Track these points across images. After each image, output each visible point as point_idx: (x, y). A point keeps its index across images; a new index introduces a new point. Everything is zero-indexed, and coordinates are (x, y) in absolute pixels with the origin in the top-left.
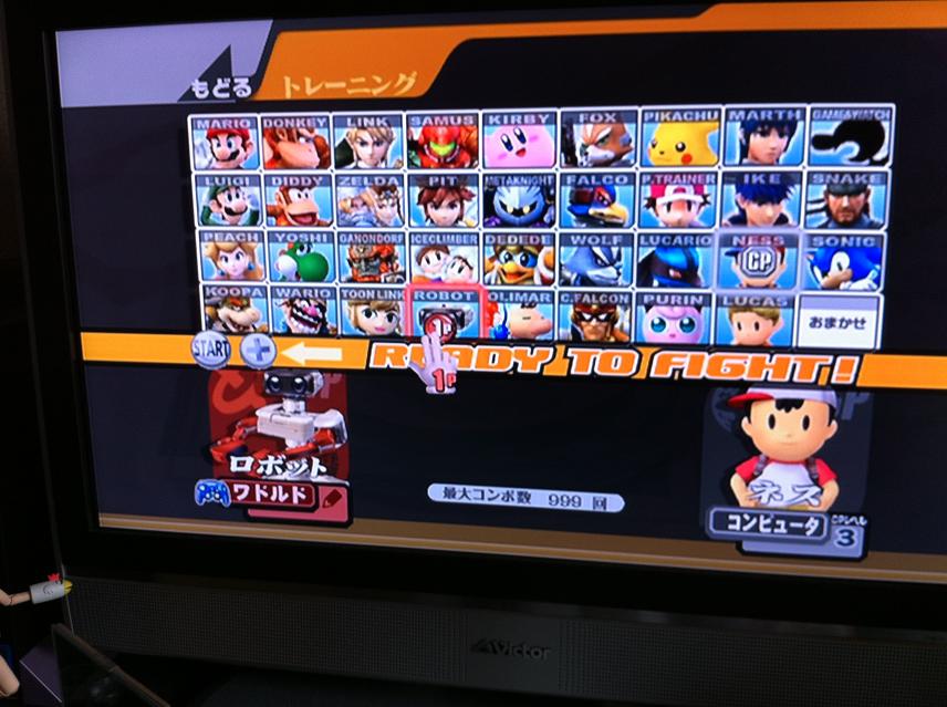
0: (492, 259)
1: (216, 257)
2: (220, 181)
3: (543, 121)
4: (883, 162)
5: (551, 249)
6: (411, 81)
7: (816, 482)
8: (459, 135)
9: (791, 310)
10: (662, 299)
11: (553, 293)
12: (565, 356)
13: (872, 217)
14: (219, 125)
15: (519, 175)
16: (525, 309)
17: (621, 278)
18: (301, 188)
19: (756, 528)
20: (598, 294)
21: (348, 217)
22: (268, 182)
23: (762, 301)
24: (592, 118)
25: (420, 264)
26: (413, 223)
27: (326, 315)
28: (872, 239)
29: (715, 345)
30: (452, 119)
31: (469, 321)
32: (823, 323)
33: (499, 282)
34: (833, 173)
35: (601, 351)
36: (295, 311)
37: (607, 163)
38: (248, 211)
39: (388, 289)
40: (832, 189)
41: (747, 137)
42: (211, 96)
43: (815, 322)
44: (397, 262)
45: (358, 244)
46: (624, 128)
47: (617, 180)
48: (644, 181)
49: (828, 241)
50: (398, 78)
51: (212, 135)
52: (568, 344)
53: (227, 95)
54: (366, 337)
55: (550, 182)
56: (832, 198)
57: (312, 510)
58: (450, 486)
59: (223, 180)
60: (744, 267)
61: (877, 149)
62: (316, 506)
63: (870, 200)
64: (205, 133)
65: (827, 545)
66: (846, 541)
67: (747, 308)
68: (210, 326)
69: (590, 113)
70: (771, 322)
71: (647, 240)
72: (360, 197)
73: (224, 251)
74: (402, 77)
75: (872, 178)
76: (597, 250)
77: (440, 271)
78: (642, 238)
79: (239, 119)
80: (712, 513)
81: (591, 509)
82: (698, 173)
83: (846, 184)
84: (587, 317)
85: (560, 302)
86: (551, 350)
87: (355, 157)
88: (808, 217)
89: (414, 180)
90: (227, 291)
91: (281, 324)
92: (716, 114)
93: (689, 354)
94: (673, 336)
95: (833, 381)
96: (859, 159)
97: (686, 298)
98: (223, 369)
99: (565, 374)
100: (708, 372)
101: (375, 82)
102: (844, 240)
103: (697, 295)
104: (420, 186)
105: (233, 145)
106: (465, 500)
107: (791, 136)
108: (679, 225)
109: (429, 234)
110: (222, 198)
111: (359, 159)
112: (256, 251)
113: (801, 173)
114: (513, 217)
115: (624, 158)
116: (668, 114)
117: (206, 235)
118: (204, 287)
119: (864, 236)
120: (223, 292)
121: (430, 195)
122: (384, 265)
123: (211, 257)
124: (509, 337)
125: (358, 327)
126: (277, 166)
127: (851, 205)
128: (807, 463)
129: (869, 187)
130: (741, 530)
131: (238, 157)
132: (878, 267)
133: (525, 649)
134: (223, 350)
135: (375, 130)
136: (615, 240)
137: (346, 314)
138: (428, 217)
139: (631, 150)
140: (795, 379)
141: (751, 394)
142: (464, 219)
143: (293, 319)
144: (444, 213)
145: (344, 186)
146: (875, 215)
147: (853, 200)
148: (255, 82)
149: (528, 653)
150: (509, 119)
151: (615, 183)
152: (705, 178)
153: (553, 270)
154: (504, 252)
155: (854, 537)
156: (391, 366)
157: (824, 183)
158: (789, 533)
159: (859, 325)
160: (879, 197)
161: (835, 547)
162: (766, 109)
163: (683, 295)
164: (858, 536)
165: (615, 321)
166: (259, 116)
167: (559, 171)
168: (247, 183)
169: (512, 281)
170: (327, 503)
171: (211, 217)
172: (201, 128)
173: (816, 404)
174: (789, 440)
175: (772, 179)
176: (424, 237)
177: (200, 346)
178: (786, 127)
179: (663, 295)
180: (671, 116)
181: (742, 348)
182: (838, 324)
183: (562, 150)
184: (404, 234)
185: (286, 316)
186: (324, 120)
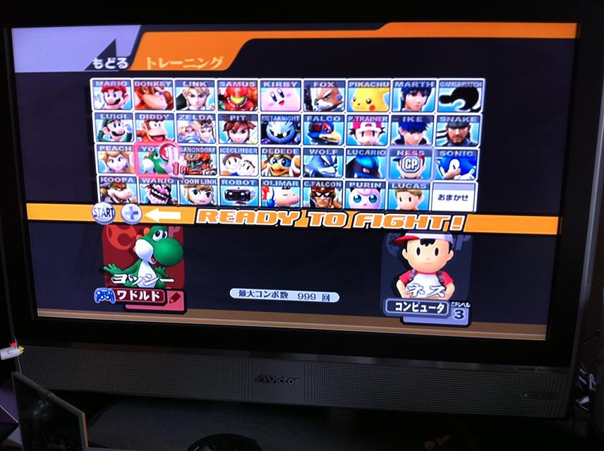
0: (266, 162)
1: (106, 160)
2: (109, 116)
3: (294, 85)
4: (478, 110)
5: (299, 156)
6: (220, 62)
7: (442, 284)
8: (247, 93)
9: (428, 191)
10: (359, 185)
11: (300, 181)
12: (307, 216)
13: (472, 140)
14: (108, 85)
15: (281, 115)
16: (284, 190)
17: (337, 172)
18: (157, 121)
19: (410, 310)
20: (325, 182)
21: (183, 137)
22: (137, 118)
23: (413, 186)
24: (321, 85)
25: (225, 164)
26: (221, 141)
27: (171, 193)
28: (472, 152)
29: (388, 210)
30: (243, 83)
31: (253, 197)
32: (445, 197)
33: (270, 175)
34: (451, 116)
35: (326, 213)
36: (153, 191)
37: (329, 110)
38: (126, 134)
39: (207, 179)
40: (450, 125)
41: (405, 96)
42: (104, 68)
43: (441, 197)
44: (212, 163)
45: (189, 153)
46: (338, 90)
47: (335, 119)
48: (349, 120)
49: (448, 153)
50: (212, 60)
51: (105, 90)
52: (308, 209)
53: (113, 67)
54: (194, 206)
55: (298, 120)
56: (450, 130)
57: (163, 305)
58: (242, 290)
59: (111, 115)
60: (403, 167)
61: (474, 103)
62: (166, 302)
63: (471, 131)
64: (101, 89)
65: (449, 318)
66: (459, 316)
67: (405, 190)
68: (103, 199)
69: (320, 81)
70: (417, 197)
71: (351, 152)
72: (190, 127)
73: (112, 156)
74: (215, 59)
75: (472, 118)
76: (324, 158)
77: (236, 168)
78: (348, 151)
79: (121, 81)
80: (387, 302)
81: (321, 301)
82: (378, 116)
83: (458, 122)
84: (319, 194)
85: (304, 186)
86: (299, 213)
87: (188, 104)
88: (438, 140)
89: (222, 117)
90: (113, 180)
91: (145, 198)
92: (388, 83)
93: (374, 215)
94: (365, 205)
95: (451, 229)
96: (464, 108)
97: (372, 184)
98: (111, 224)
99: (307, 226)
100: (384, 224)
101: (199, 61)
102: (456, 153)
103: (378, 183)
104: (225, 120)
105: (117, 96)
106: (251, 297)
107: (428, 95)
108: (368, 144)
109: (230, 147)
110: (110, 126)
111: (190, 105)
112: (130, 157)
113: (433, 116)
114: (277, 138)
115: (338, 107)
116: (362, 83)
117: (101, 147)
118: (100, 177)
119: (467, 150)
120: (111, 180)
121: (231, 126)
122: (204, 165)
123: (104, 159)
124: (276, 206)
125: (190, 200)
126: (143, 108)
127: (461, 134)
128: (438, 274)
129: (470, 124)
130: (403, 311)
131: (120, 103)
132: (475, 167)
133: (285, 379)
134: (111, 213)
135: (199, 88)
136: (334, 152)
137: (182, 192)
138: (230, 138)
139: (342, 103)
140: (431, 228)
141: (407, 236)
142: (250, 139)
143: (152, 195)
144: (239, 136)
145: (182, 120)
146: (474, 139)
147: (462, 131)
148: (130, 60)
149: (287, 381)
150: (275, 84)
151: (333, 121)
152: (382, 119)
153: (300, 168)
154: (273, 158)
155: (463, 314)
156: (209, 222)
157: (445, 122)
158: (428, 312)
159: (465, 199)
160: (475, 129)
161: (453, 320)
162: (415, 81)
163: (371, 182)
164: (466, 313)
165: (334, 197)
166: (132, 79)
167: (303, 113)
168: (125, 117)
169: (277, 175)
170: (172, 301)
171: (104, 137)
172: (98, 86)
173: (442, 241)
174: (428, 261)
175: (418, 120)
176: (228, 149)
177: (97, 211)
178: (426, 91)
179: (360, 182)
180: (364, 84)
181: (402, 211)
182: (453, 198)
183: (305, 102)
184: (216, 147)
185: (148, 194)
186: (170, 82)
